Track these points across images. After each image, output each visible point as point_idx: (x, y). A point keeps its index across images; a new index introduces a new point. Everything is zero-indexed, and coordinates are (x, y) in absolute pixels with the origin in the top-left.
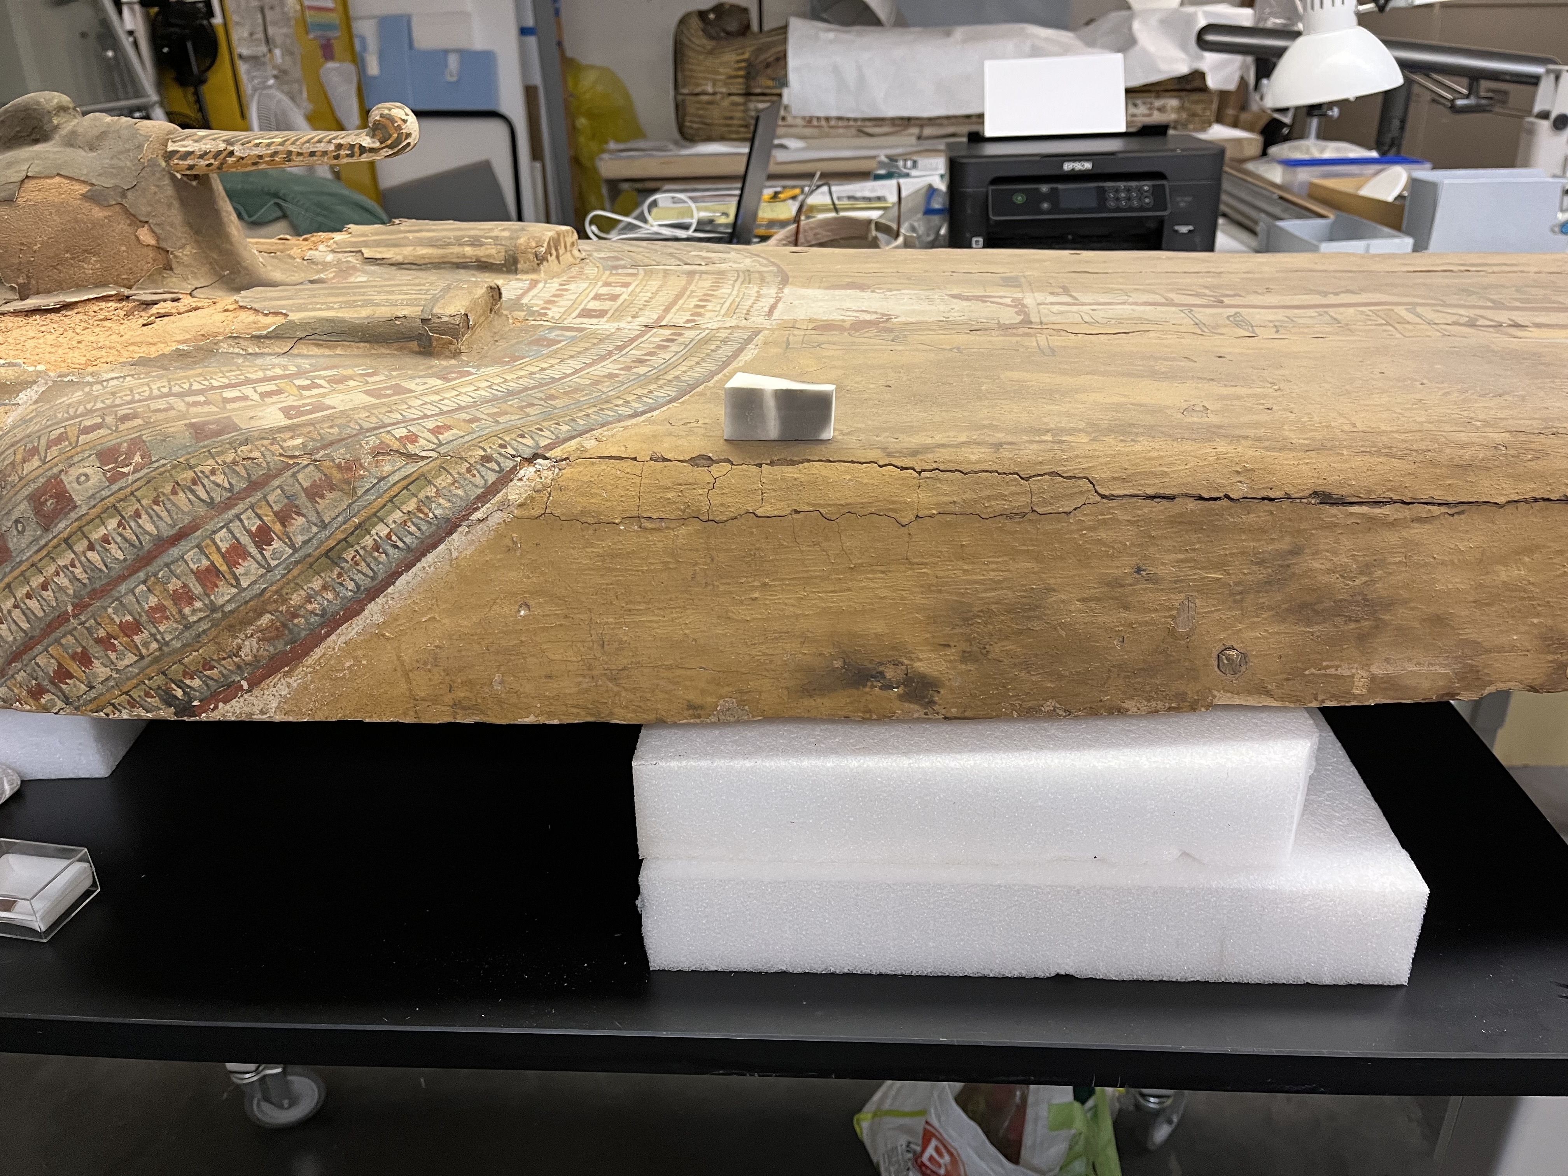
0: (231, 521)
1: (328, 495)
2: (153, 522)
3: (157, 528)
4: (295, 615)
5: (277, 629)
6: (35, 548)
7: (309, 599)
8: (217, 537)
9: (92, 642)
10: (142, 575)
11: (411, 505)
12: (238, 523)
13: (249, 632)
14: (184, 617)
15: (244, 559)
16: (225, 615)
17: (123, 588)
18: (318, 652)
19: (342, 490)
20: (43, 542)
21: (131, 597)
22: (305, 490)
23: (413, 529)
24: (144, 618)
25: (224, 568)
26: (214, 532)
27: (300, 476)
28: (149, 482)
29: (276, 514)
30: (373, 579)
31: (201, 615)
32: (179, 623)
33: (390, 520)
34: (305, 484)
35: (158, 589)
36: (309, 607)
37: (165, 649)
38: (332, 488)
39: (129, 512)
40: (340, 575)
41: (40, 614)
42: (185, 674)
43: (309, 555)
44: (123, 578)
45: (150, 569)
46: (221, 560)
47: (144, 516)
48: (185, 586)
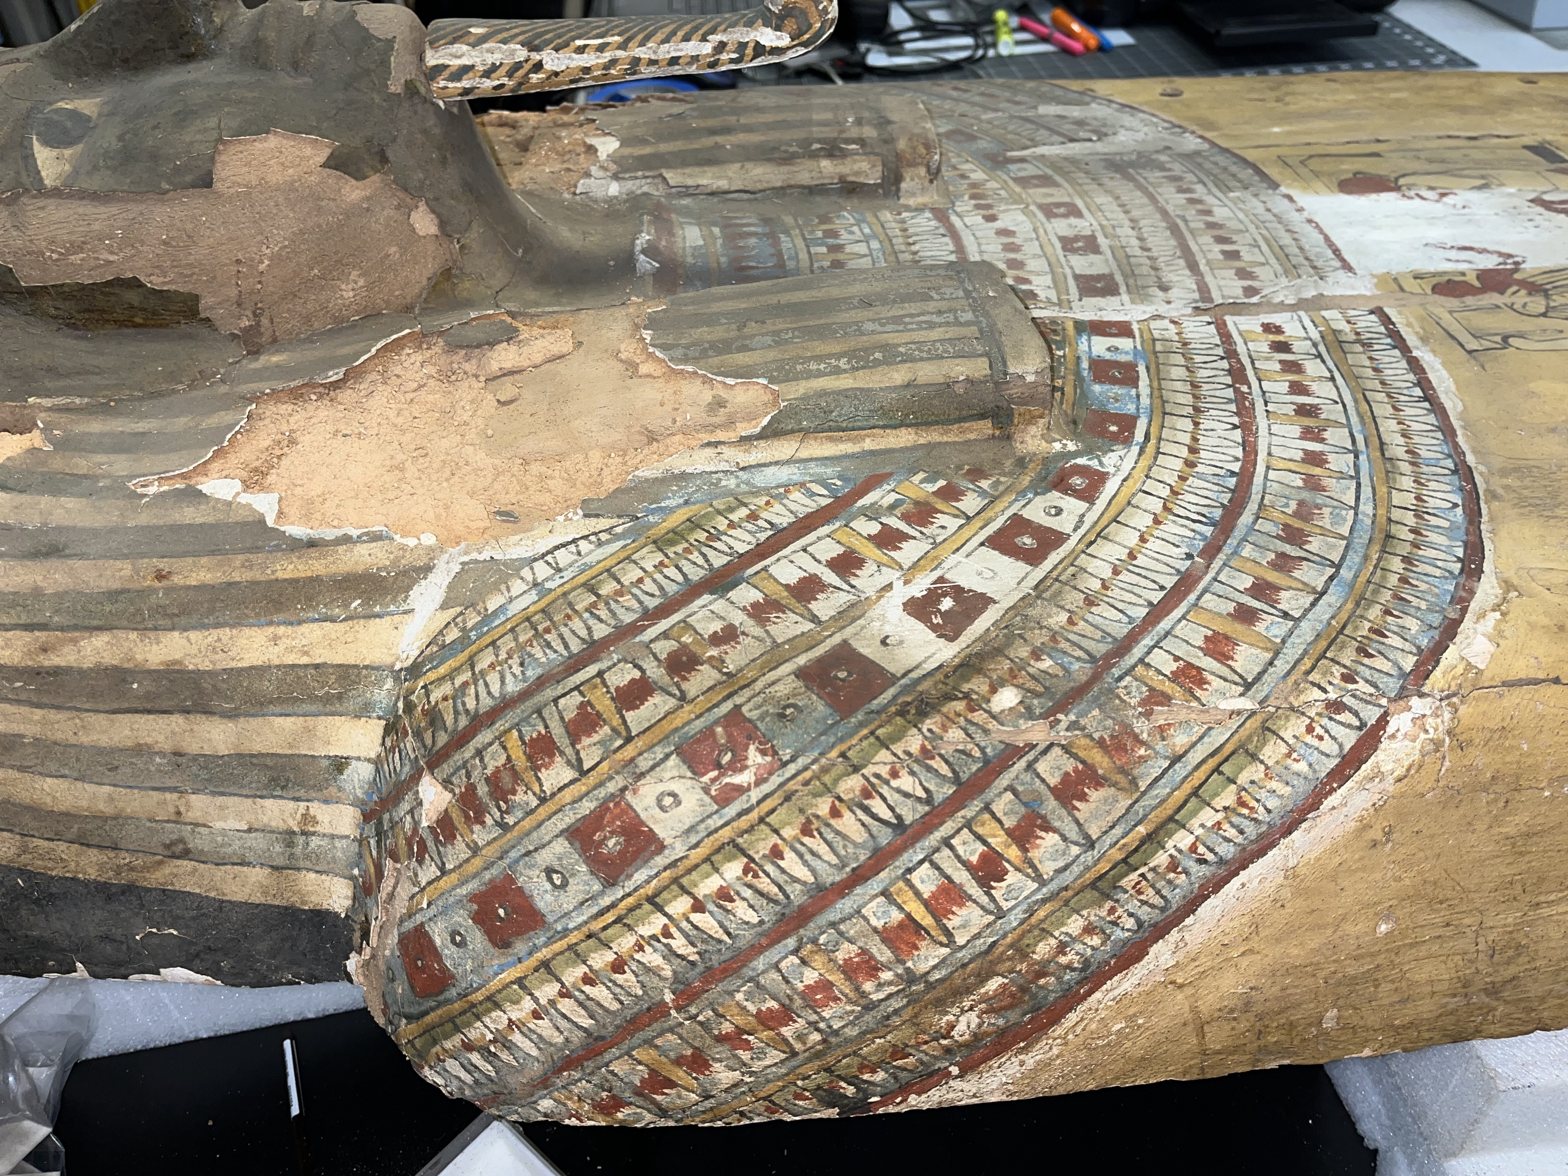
0: (937, 850)
1: (1094, 795)
2: (805, 863)
3: (813, 871)
4: (1043, 974)
5: (1012, 995)
6: (595, 910)
7: (1062, 948)
8: (915, 878)
9: (709, 1041)
10: (791, 942)
11: (1228, 797)
12: (946, 852)
13: (967, 1004)
14: (864, 995)
15: (961, 905)
16: (930, 986)
17: (760, 963)
18: (1072, 1017)
19: (1114, 785)
20: (606, 901)
21: (774, 975)
22: (1053, 790)
23: (1231, 833)
24: (798, 1002)
25: (927, 921)
26: (910, 871)
27: (1041, 767)
28: (787, 799)
29: (1009, 833)
30: (1163, 910)
31: (893, 989)
32: (855, 1003)
33: (1195, 823)
34: (1053, 781)
35: (819, 961)
36: (1063, 960)
37: (833, 1040)
38: (1098, 782)
39: (761, 848)
40: (1112, 911)
41: (615, 1006)
42: (862, 1068)
43: (1066, 888)
44: (757, 950)
45: (806, 932)
46: (922, 908)
47: (789, 855)
48: (864, 951)
